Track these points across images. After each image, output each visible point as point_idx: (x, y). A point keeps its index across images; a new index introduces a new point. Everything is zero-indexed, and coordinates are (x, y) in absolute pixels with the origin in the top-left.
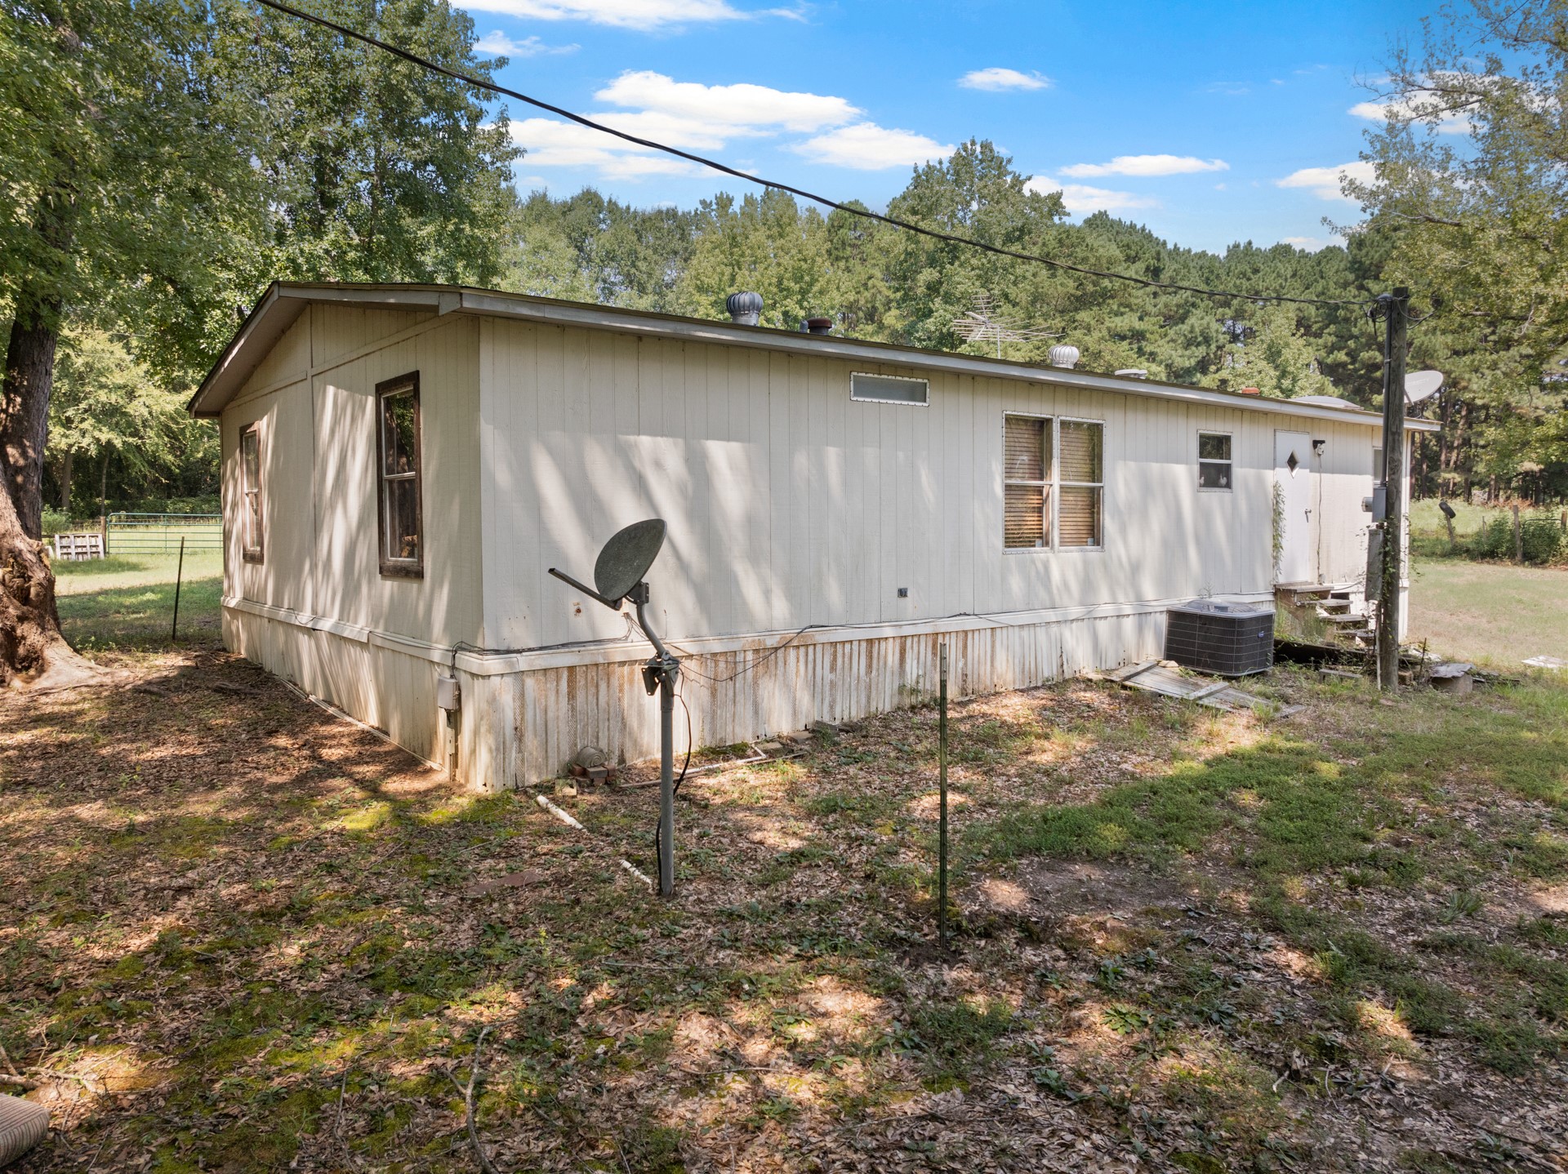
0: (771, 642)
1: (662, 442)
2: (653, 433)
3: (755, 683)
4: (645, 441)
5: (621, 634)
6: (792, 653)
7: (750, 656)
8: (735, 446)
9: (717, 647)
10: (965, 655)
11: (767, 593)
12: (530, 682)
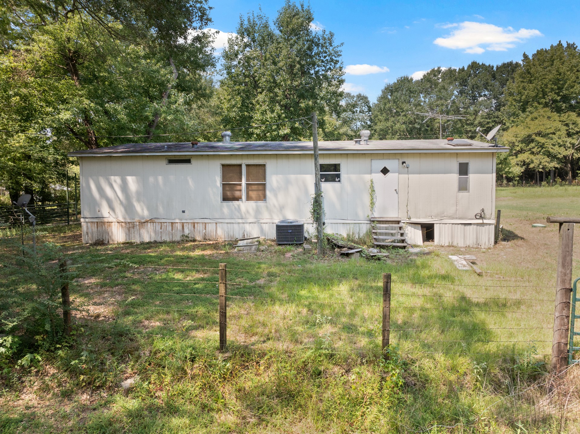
0: (143, 221)
1: (116, 177)
2: (115, 175)
3: (140, 230)
4: (112, 177)
5: (107, 216)
6: (149, 224)
7: (138, 223)
8: (134, 177)
9: (129, 221)
10: (205, 229)
11: (143, 210)
12: (89, 224)
